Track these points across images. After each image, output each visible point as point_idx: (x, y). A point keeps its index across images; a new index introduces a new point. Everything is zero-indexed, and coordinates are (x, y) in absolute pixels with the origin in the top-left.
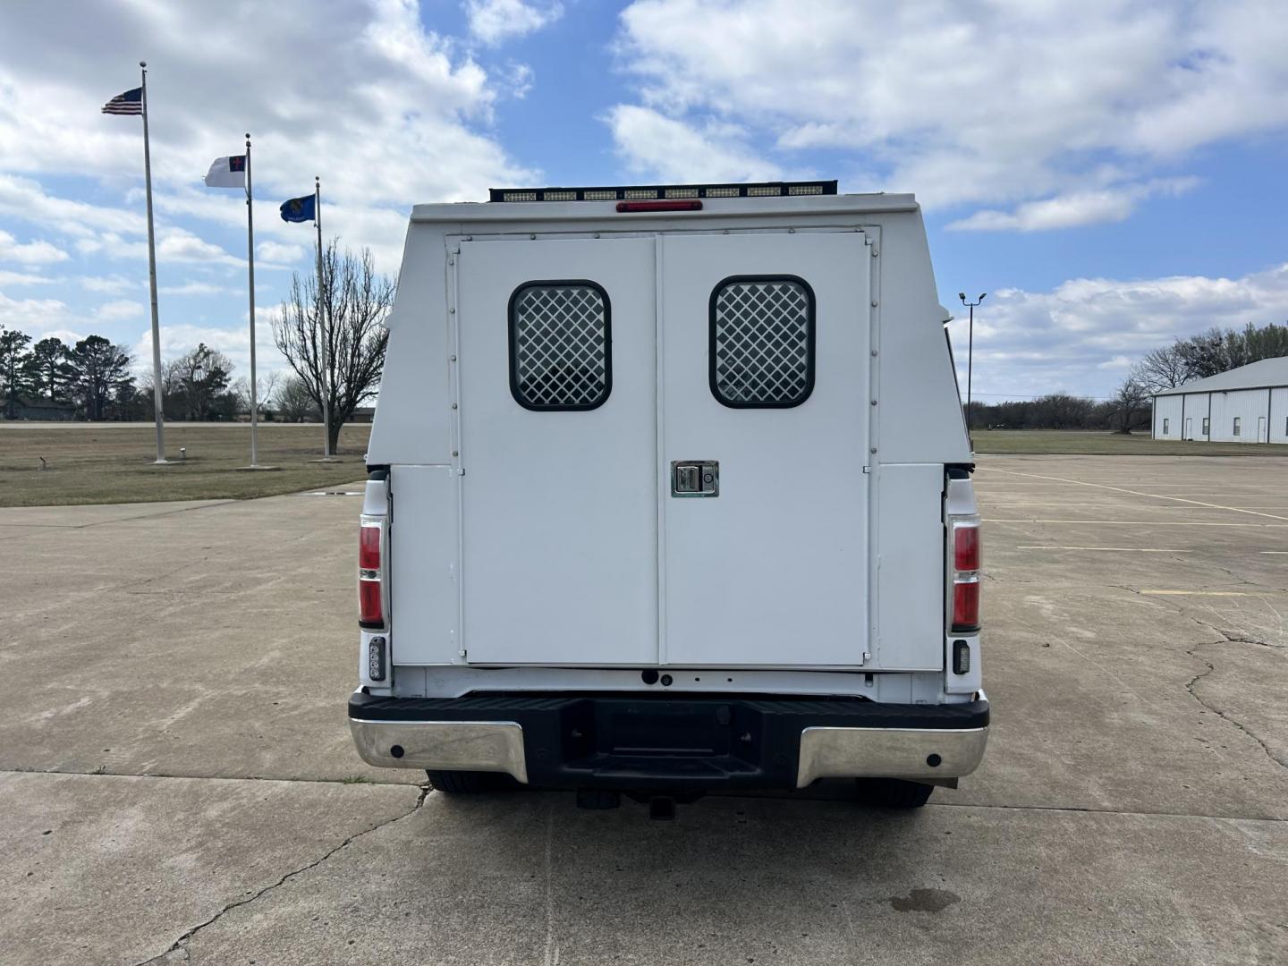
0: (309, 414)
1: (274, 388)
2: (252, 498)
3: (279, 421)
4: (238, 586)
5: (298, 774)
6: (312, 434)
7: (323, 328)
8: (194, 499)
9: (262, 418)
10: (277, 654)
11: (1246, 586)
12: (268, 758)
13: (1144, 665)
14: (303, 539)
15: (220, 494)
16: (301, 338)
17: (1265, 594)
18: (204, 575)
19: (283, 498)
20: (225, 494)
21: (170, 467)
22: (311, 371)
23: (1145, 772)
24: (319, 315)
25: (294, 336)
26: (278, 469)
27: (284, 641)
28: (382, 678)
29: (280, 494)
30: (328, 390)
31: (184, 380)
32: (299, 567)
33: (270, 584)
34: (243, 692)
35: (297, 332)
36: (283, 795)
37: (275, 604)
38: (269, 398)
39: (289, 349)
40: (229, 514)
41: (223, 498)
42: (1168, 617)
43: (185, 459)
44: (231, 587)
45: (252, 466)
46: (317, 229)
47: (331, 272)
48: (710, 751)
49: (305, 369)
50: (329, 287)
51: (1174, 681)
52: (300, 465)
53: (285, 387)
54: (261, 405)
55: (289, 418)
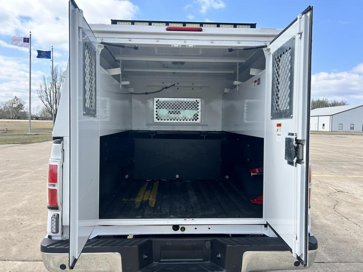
0: (49, 118)
1: (39, 110)
2: (27, 144)
3: (40, 120)
4: (16, 175)
5: (25, 258)
6: (49, 124)
7: (53, 92)
8: (7, 144)
9: (35, 119)
10: (25, 202)
11: (333, 173)
12: (14, 250)
13: (317, 201)
14: (42, 158)
15: (16, 142)
16: (46, 95)
17: (340, 176)
18: (4, 171)
19: (38, 143)
20: (18, 142)
21: (2, 133)
22: (49, 105)
23: (335, 244)
24: (52, 88)
25: (44, 94)
26: (37, 135)
27: (29, 196)
28: (57, 231)
29: (37, 142)
30: (55, 111)
31: (10, 107)
32: (39, 168)
33: (28, 174)
34: (9, 219)
35: (45, 93)
36: (18, 269)
37: (28, 182)
38: (37, 113)
39: (42, 98)
40: (18, 149)
41: (17, 143)
42: (317, 184)
43: (7, 131)
44: (14, 175)
45: (29, 134)
46: (52, 62)
47: (56, 75)
48: (202, 260)
49: (47, 104)
50: (55, 80)
51: (329, 207)
52: (45, 133)
53: (42, 110)
54: (34, 115)
55: (43, 119)
